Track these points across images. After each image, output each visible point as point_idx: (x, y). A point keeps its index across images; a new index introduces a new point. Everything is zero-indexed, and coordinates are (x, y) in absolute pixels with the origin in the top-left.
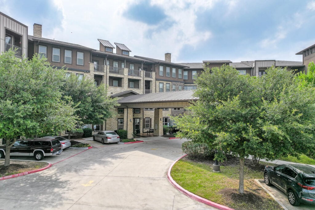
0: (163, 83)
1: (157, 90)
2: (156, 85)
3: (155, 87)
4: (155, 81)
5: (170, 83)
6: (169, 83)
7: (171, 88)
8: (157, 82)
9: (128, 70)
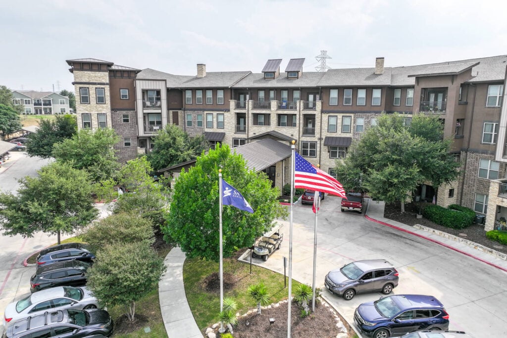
0: (337, 116)
1: (323, 127)
2: (321, 120)
3: (320, 124)
4: (320, 114)
5: (352, 115)
6: (349, 116)
7: (352, 123)
8: (323, 115)
9: (276, 103)
